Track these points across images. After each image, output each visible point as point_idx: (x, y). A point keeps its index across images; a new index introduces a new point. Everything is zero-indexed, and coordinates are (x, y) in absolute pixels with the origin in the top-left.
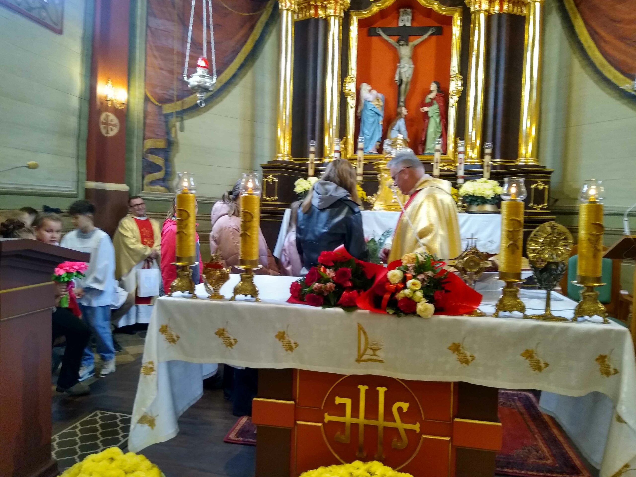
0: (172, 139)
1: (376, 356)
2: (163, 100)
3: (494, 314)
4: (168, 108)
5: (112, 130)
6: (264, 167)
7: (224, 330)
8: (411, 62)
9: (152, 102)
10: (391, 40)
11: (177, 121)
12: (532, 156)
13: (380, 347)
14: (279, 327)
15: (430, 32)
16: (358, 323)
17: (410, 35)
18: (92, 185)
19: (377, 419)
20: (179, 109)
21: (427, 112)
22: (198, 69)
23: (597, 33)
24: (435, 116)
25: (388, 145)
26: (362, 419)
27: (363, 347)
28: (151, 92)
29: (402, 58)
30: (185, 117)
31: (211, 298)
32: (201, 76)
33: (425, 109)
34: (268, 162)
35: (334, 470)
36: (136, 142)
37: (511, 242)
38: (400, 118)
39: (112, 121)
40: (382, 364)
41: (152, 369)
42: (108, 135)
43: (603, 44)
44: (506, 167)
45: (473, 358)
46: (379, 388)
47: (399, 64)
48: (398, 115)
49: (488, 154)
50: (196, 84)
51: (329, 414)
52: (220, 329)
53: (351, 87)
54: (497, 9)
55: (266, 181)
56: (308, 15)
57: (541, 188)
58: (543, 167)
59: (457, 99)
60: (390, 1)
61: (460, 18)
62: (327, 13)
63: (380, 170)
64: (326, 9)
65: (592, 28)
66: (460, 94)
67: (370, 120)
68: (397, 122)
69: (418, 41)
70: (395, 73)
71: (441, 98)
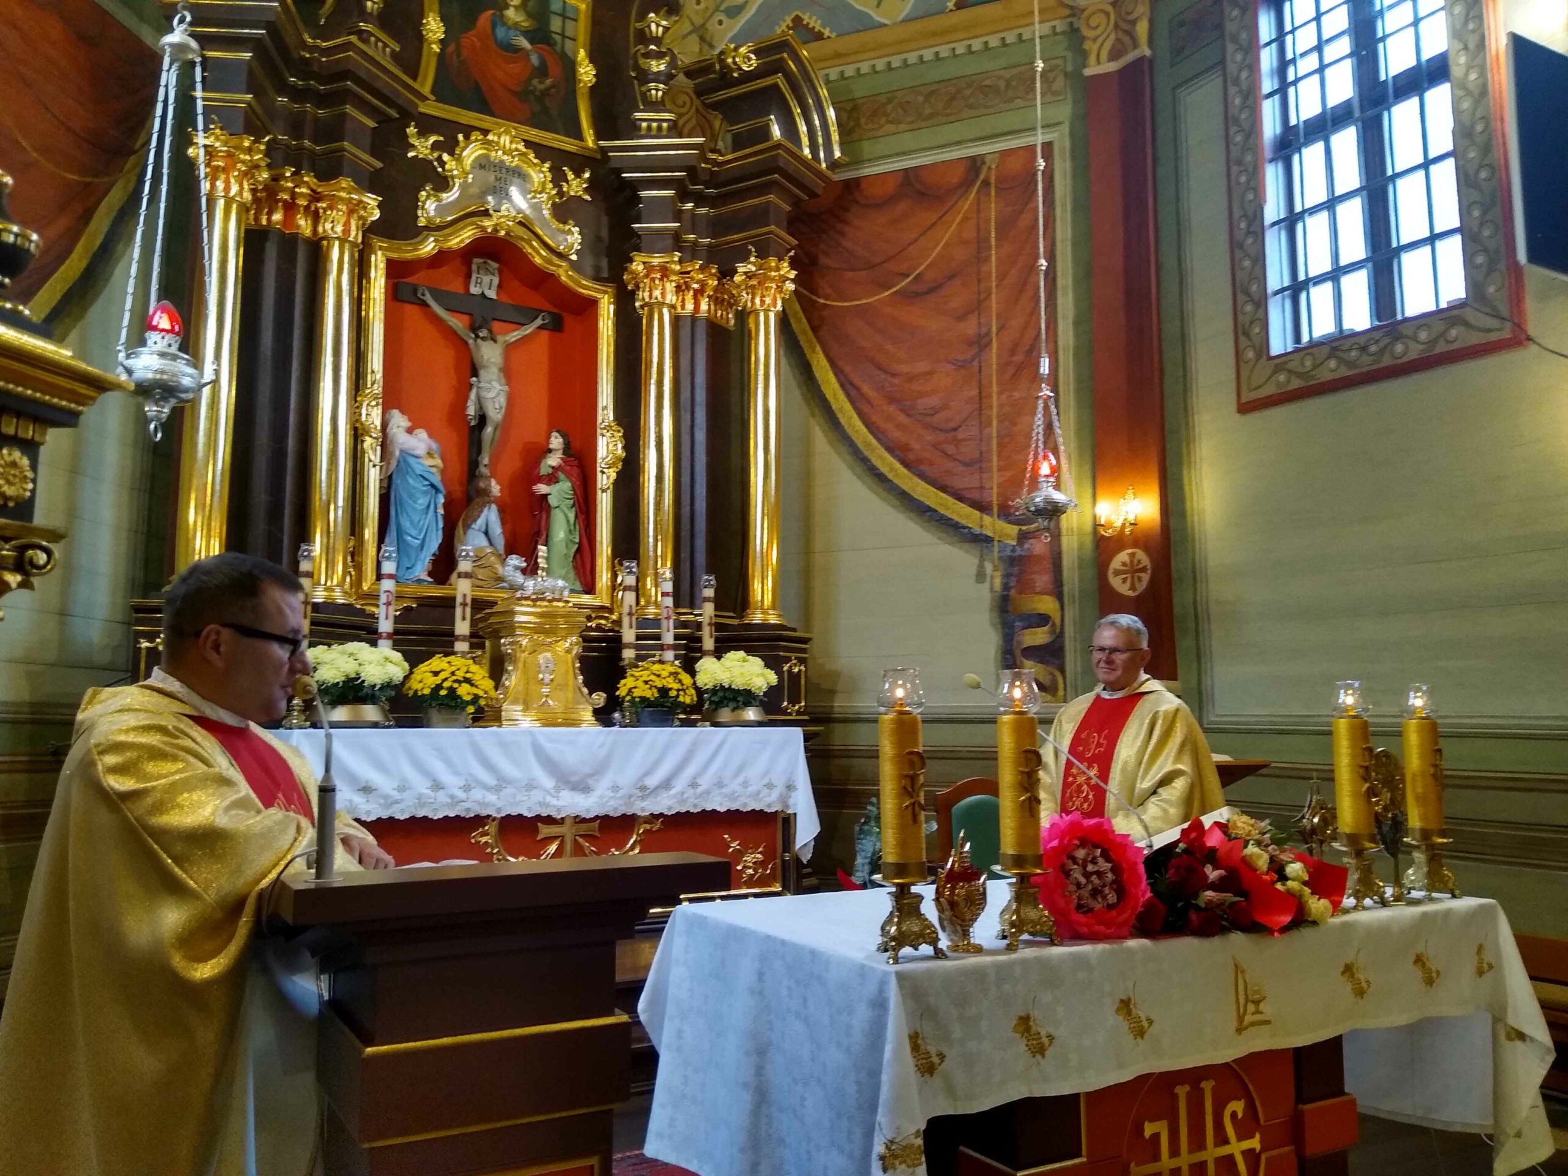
1: (1261, 1013)
7: (1028, 1018)
8: (503, 381)
10: (457, 323)
12: (773, 607)
13: (1264, 995)
14: (1120, 990)
15: (539, 322)
16: (1233, 959)
19: (1205, 1147)
21: (545, 497)
22: (153, 336)
24: (563, 507)
25: (516, 569)
26: (1184, 1157)
29: (485, 367)
33: (542, 488)
38: (488, 502)
44: (721, 627)
45: (1368, 984)
47: (474, 379)
48: (482, 495)
49: (708, 599)
50: (150, 375)
51: (1138, 1163)
52: (1021, 1018)
53: (373, 416)
54: (690, 306)
55: (148, 648)
56: (264, 222)
57: (796, 670)
58: (794, 630)
59: (614, 476)
60: (465, 236)
61: (612, 307)
62: (320, 229)
63: (510, 628)
64: (316, 218)
65: (846, 376)
66: (620, 466)
67: (420, 501)
68: (482, 512)
69: (515, 336)
70: (466, 398)
71: (575, 469)
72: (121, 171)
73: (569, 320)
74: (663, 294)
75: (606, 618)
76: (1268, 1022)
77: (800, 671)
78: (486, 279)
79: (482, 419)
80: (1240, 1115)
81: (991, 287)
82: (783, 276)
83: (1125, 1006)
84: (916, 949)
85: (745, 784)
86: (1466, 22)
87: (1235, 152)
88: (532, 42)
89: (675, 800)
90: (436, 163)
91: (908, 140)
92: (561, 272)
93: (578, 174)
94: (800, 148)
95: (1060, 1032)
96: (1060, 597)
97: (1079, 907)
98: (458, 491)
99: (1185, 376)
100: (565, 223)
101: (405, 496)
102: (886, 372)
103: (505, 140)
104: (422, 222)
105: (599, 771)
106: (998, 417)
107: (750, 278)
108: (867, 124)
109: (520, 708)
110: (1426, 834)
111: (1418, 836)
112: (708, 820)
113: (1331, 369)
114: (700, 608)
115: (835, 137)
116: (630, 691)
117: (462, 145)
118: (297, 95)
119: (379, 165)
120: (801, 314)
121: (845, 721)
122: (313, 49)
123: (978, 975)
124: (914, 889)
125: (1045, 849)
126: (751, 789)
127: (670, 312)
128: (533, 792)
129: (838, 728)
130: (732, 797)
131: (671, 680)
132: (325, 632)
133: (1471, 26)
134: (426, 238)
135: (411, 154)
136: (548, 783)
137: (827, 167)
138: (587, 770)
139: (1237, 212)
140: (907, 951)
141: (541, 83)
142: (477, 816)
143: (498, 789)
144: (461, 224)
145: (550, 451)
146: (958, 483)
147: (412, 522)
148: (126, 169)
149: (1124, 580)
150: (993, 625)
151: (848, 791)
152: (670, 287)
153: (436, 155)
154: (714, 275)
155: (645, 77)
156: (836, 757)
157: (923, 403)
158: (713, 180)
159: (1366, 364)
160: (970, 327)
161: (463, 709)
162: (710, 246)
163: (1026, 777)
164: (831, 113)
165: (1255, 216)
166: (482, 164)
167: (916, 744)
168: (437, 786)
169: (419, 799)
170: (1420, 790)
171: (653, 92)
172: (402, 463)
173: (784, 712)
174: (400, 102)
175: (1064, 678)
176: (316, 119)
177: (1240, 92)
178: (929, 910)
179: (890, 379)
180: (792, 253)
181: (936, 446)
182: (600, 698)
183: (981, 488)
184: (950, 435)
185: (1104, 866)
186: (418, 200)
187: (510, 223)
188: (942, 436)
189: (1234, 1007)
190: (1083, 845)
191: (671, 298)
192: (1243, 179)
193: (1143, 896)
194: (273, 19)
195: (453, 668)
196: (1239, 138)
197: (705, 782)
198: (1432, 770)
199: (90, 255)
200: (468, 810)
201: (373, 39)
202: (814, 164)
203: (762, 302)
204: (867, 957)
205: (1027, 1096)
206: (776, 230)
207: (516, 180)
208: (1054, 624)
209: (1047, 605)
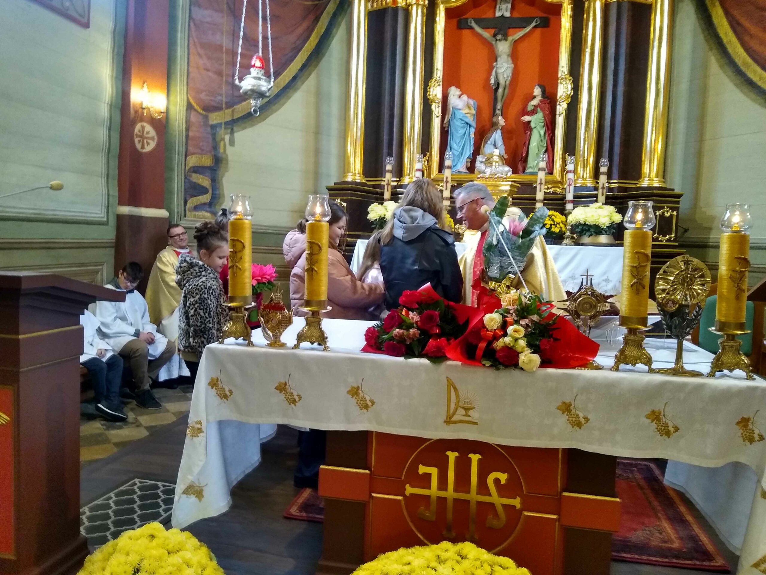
0: (220, 155)
1: (470, 416)
2: (209, 109)
3: (613, 367)
4: (215, 118)
5: (148, 144)
6: (330, 189)
7: (286, 384)
8: (510, 61)
9: (196, 111)
10: (486, 34)
11: (227, 134)
12: (657, 176)
13: (473, 406)
14: (352, 382)
15: (534, 24)
16: (447, 377)
17: (509, 28)
18: (125, 210)
19: (469, 492)
20: (229, 119)
21: (529, 122)
22: (252, 70)
23: (739, 24)
24: (538, 127)
25: (481, 162)
26: (450, 492)
27: (453, 406)
28: (194, 98)
29: (500, 56)
30: (235, 129)
31: (271, 345)
32: (255, 78)
33: (526, 118)
34: (335, 184)
35: (417, 552)
36: (177, 160)
37: (635, 280)
38: (497, 129)
39: (148, 133)
40: (476, 426)
41: (200, 430)
42: (144, 151)
43: (747, 38)
44: (626, 189)
45: (587, 420)
46: (471, 455)
47: (495, 63)
48: (494, 125)
49: (603, 173)
50: (249, 87)
51: (412, 486)
52: (280, 384)
53: (436, 92)
56: (385, 4)
57: (668, 215)
58: (671, 190)
59: (566, 106)
61: (569, 6)
62: (408, 1)
66: (570, 100)
67: (460, 132)
68: (492, 134)
69: (519, 34)
70: (490, 74)
71: (547, 104)
73: (553, 18)
75: (559, 188)
76: (475, 423)
77: (671, 216)
78: (504, 6)
79: (498, 85)
95: (306, 395)
127: (601, 2)
172: (453, 114)
189: (445, 408)
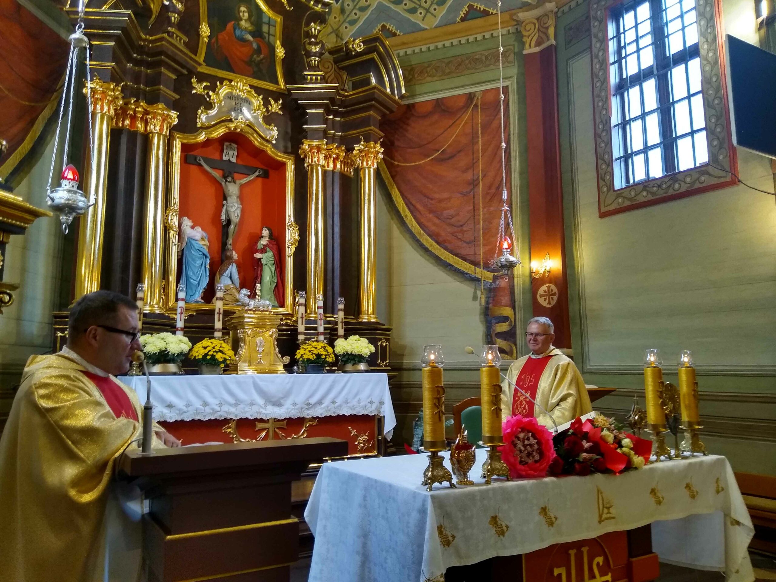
1: (611, 513)
6: (58, 316)
7: (496, 517)
8: (239, 202)
10: (216, 174)
12: (373, 314)
13: (611, 504)
14: (541, 503)
15: (257, 173)
21: (260, 260)
22: (64, 182)
24: (269, 265)
27: (601, 507)
29: (230, 196)
33: (258, 255)
38: (231, 262)
45: (663, 498)
46: (583, 549)
47: (225, 202)
48: (228, 259)
52: (492, 517)
53: (174, 220)
54: (331, 166)
55: (61, 336)
56: (121, 125)
57: (385, 345)
58: (384, 325)
59: (294, 249)
60: (221, 131)
61: (293, 166)
62: (148, 128)
63: (242, 325)
64: (146, 123)
65: (408, 200)
66: (297, 245)
67: (198, 262)
68: (228, 267)
69: (245, 180)
70: (221, 211)
71: (275, 246)
72: (49, 100)
73: (272, 173)
74: (318, 160)
75: (290, 320)
76: (614, 518)
77: (386, 345)
78: (231, 153)
79: (229, 222)
80: (601, 564)
81: (479, 157)
82: (377, 151)
83: (544, 511)
84: (441, 484)
85: (359, 402)
86: (707, 28)
87: (597, 90)
88: (253, 37)
89: (324, 410)
90: (206, 96)
91: (438, 85)
92: (268, 149)
93: (276, 101)
94: (386, 89)
95: (512, 524)
96: (514, 308)
97: (521, 462)
98: (217, 258)
99: (573, 200)
100: (270, 125)
101: (190, 259)
102: (428, 198)
103: (240, 84)
104: (199, 125)
105: (287, 395)
106: (483, 219)
107: (361, 152)
108: (417, 77)
109: (247, 364)
110: (690, 424)
111: (687, 425)
112: (341, 419)
113: (644, 197)
114: (337, 314)
115: (402, 83)
116: (302, 355)
117: (219, 87)
118: (137, 63)
119: (178, 97)
120: (386, 169)
121: (409, 369)
122: (145, 40)
123: (471, 496)
124: (440, 454)
125: (504, 434)
126: (362, 404)
127: (322, 169)
128: (254, 406)
129: (405, 373)
130: (353, 408)
131: (322, 350)
132: (149, 327)
133: (709, 30)
134: (201, 132)
135: (194, 92)
136: (261, 401)
137: (398, 98)
138: (281, 395)
139: (598, 120)
140: (436, 484)
141: (258, 56)
142: (225, 419)
143: (236, 405)
144: (218, 126)
145: (262, 237)
146: (464, 252)
147: (193, 273)
148: (52, 99)
149: (545, 300)
150: (481, 322)
151: (410, 405)
152: (322, 157)
153: (206, 92)
154: (343, 150)
155: (309, 54)
156: (404, 387)
157: (446, 213)
158: (343, 104)
159: (661, 194)
160: (469, 176)
161: (219, 365)
162: (341, 136)
163: (494, 398)
164: (400, 72)
165: (606, 123)
166: (229, 96)
167: (441, 383)
168: (205, 404)
169: (196, 411)
170: (687, 403)
171: (313, 61)
172: (189, 244)
173: (379, 365)
174: (188, 66)
175: (516, 348)
176: (147, 74)
177: (599, 62)
178: (447, 464)
179: (430, 201)
180: (382, 140)
181: (452, 234)
182: (287, 359)
183: (475, 254)
184: (459, 229)
185: (533, 441)
186: (197, 114)
187: (243, 125)
188: (456, 229)
189: (597, 510)
190: (522, 431)
191: (322, 162)
192: (600, 104)
193: (552, 456)
194: (125, 26)
195: (214, 345)
196: (598, 84)
197: (339, 401)
198: (693, 393)
199: (33, 141)
200: (221, 416)
201: (175, 36)
202: (392, 96)
203: (367, 164)
204: (417, 488)
205: (496, 556)
206: (374, 129)
207: (245, 104)
208: (511, 321)
209: (507, 312)
